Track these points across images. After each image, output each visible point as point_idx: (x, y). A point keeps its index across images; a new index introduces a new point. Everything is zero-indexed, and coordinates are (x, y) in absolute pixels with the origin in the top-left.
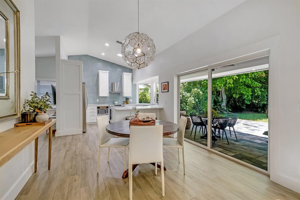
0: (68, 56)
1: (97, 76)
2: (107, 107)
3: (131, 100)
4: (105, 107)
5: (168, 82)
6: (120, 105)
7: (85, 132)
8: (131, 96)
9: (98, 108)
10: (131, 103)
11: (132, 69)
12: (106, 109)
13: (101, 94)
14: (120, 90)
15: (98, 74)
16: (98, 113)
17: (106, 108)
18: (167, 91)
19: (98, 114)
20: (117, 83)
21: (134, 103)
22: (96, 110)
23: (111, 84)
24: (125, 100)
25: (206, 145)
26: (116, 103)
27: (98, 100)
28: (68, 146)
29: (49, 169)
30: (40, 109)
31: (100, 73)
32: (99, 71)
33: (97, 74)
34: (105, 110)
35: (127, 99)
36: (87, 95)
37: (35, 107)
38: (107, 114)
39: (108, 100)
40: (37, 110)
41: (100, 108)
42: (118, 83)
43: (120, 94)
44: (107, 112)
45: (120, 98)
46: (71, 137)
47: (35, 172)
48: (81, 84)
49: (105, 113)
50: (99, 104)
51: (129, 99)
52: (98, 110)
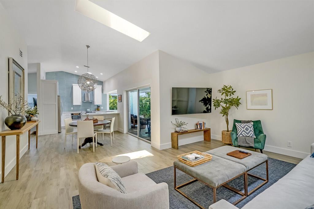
0: (46, 73)
3: (102, 108)
5: (121, 95)
6: (92, 112)
7: (60, 133)
8: (101, 104)
9: (72, 114)
10: (102, 110)
11: (103, 82)
12: (79, 115)
13: (75, 104)
14: (92, 100)
16: (72, 119)
18: (121, 101)
21: (105, 110)
22: (70, 116)
23: (83, 94)
24: (96, 107)
25: (137, 135)
26: (88, 110)
27: (72, 108)
28: (47, 140)
29: (37, 148)
30: (32, 115)
31: (73, 86)
32: (73, 84)
33: (72, 87)
35: (98, 107)
36: (62, 104)
37: (30, 113)
38: (80, 119)
39: (81, 108)
40: (31, 115)
43: (92, 103)
45: (92, 106)
46: (49, 136)
47: (29, 149)
48: (57, 97)
49: (78, 119)
50: (73, 111)
51: (99, 106)
52: (72, 116)
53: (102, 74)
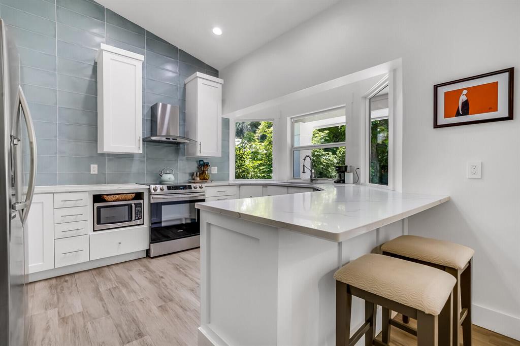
1: (89, 71)
2: (139, 196)
3: (214, 170)
4: (130, 196)
9: (97, 198)
11: (218, 71)
12: (132, 202)
15: (96, 63)
16: (99, 222)
17: (133, 199)
19: (98, 227)
20: (164, 107)
21: (223, 180)
22: (87, 210)
24: (194, 167)
26: (169, 178)
27: (94, 169)
34: (130, 206)
38: (139, 222)
39: (135, 167)
41: (105, 201)
42: (169, 106)
44: (139, 216)
49: (131, 220)
50: (98, 183)
51: (207, 165)
52: (99, 208)
53: (217, 31)
